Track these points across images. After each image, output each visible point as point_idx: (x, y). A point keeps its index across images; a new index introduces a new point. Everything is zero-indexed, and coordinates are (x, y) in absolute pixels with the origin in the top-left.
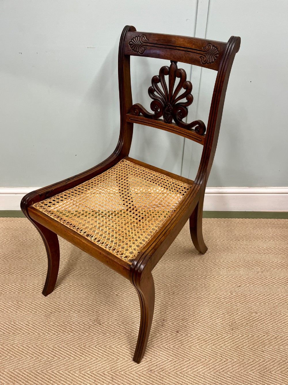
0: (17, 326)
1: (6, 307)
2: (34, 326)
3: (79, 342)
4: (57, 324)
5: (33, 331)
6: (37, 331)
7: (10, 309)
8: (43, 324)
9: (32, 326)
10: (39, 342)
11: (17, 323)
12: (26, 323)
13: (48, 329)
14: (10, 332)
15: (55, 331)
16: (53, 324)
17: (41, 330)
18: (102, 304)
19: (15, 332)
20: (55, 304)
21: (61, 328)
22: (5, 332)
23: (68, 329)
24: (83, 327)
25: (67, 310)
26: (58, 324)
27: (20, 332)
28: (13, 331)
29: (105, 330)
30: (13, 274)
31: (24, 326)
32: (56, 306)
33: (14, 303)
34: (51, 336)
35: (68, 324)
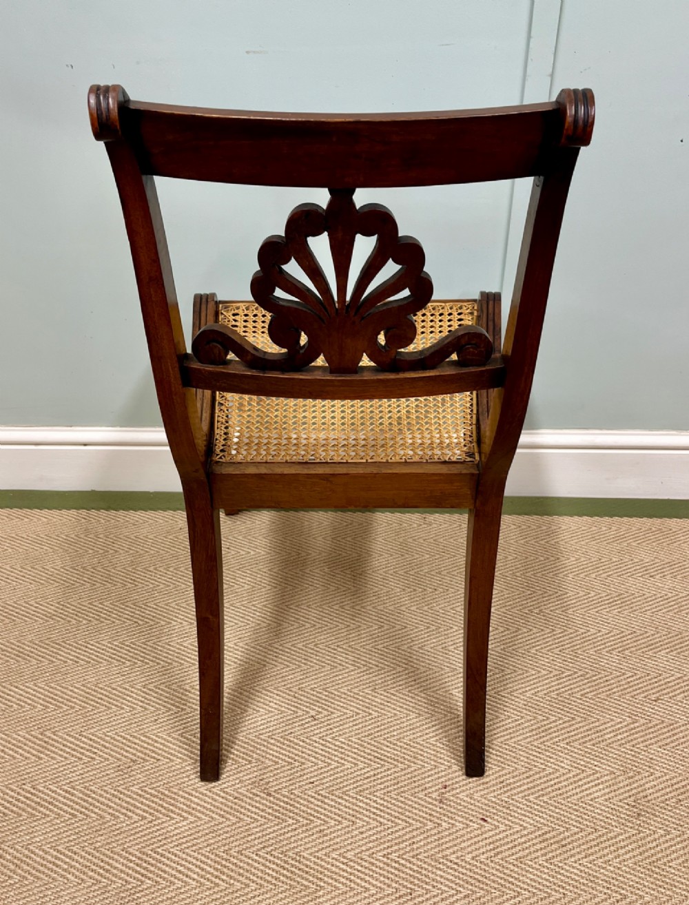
0: (40, 794)
1: (10, 746)
2: (86, 795)
3: (212, 841)
4: (150, 791)
5: (83, 810)
6: (97, 810)
7: (20, 751)
8: (113, 792)
9: (81, 795)
10: (103, 838)
11: (41, 789)
12: (65, 788)
13: (125, 805)
14: (20, 812)
15: (144, 811)
16: (140, 792)
17: (107, 806)
18: (272, 741)
19: (34, 812)
20: (144, 739)
21: (161, 802)
22: (6, 811)
23: (182, 806)
24: (221, 800)
25: (176, 754)
26: (153, 791)
27: (48, 812)
28: (29, 810)
29: (281, 810)
30: (28, 658)
31: (59, 795)
32: (148, 744)
33: (33, 733)
34: (135, 822)
35: (181, 793)
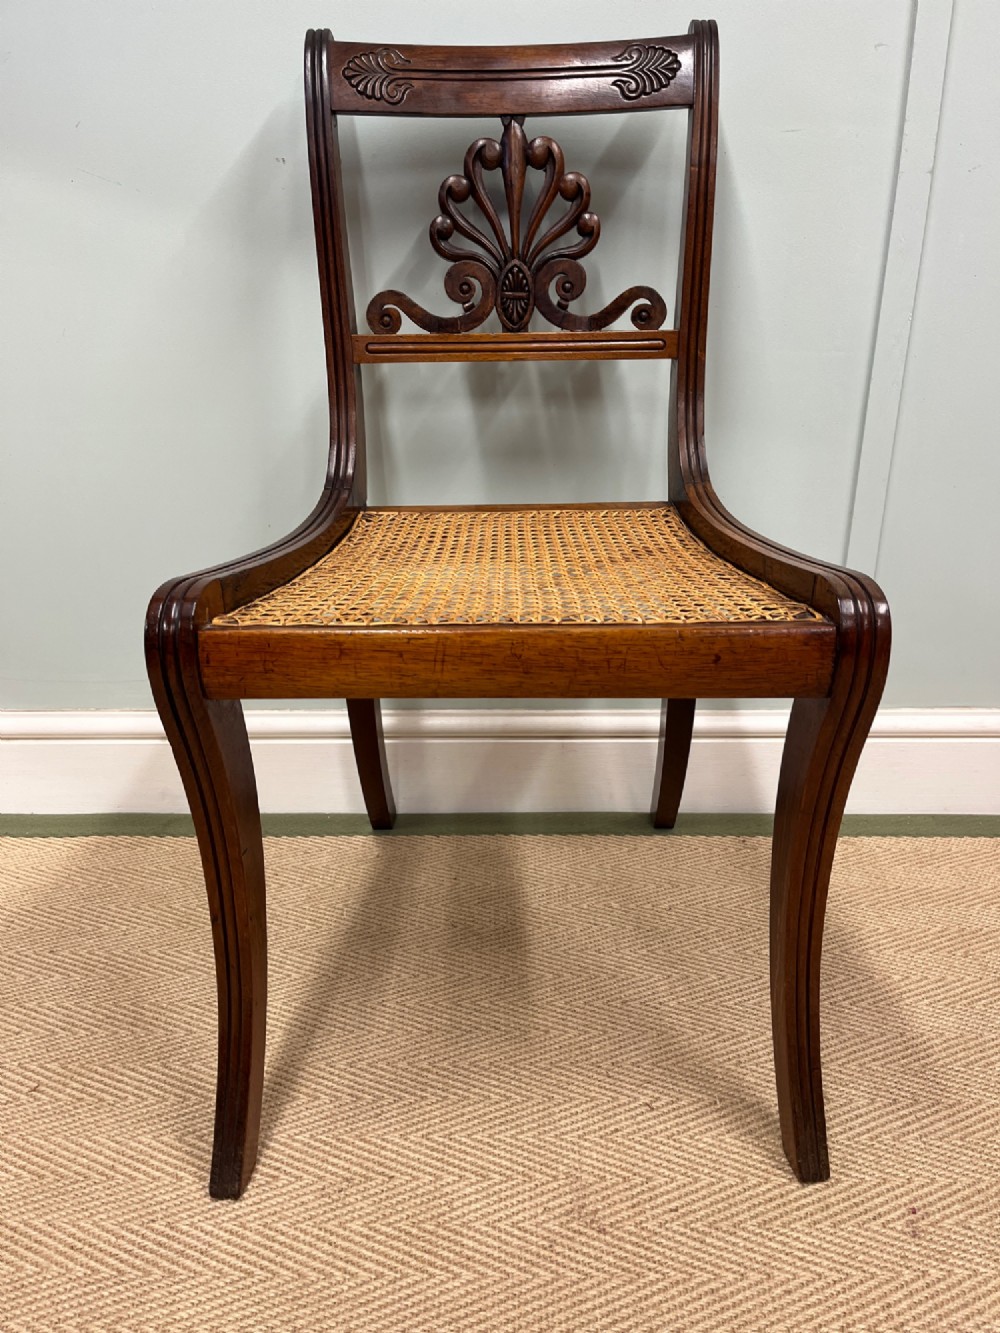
0: (183, 1238)
1: (124, 1159)
2: (268, 1238)
3: (513, 1314)
4: (384, 1229)
5: (265, 1263)
6: (290, 1264)
7: (144, 1167)
8: (316, 1231)
9: (258, 1238)
10: (308, 1311)
11: (185, 1228)
12: (229, 1226)
13: (343, 1254)
14: (149, 1268)
15: (378, 1263)
16: (366, 1231)
17: (309, 1255)
18: (587, 1144)
19: (175, 1268)
20: (362, 1144)
21: (407, 1248)
22: (122, 1267)
23: (445, 1253)
24: (516, 1242)
25: (422, 1167)
26: (389, 1230)
27: (200, 1268)
28: (165, 1263)
29: (631, 1257)
30: (151, 1028)
31: (218, 1238)
32: (370, 1152)
33: (165, 1139)
34: (364, 1283)
35: (441, 1231)
